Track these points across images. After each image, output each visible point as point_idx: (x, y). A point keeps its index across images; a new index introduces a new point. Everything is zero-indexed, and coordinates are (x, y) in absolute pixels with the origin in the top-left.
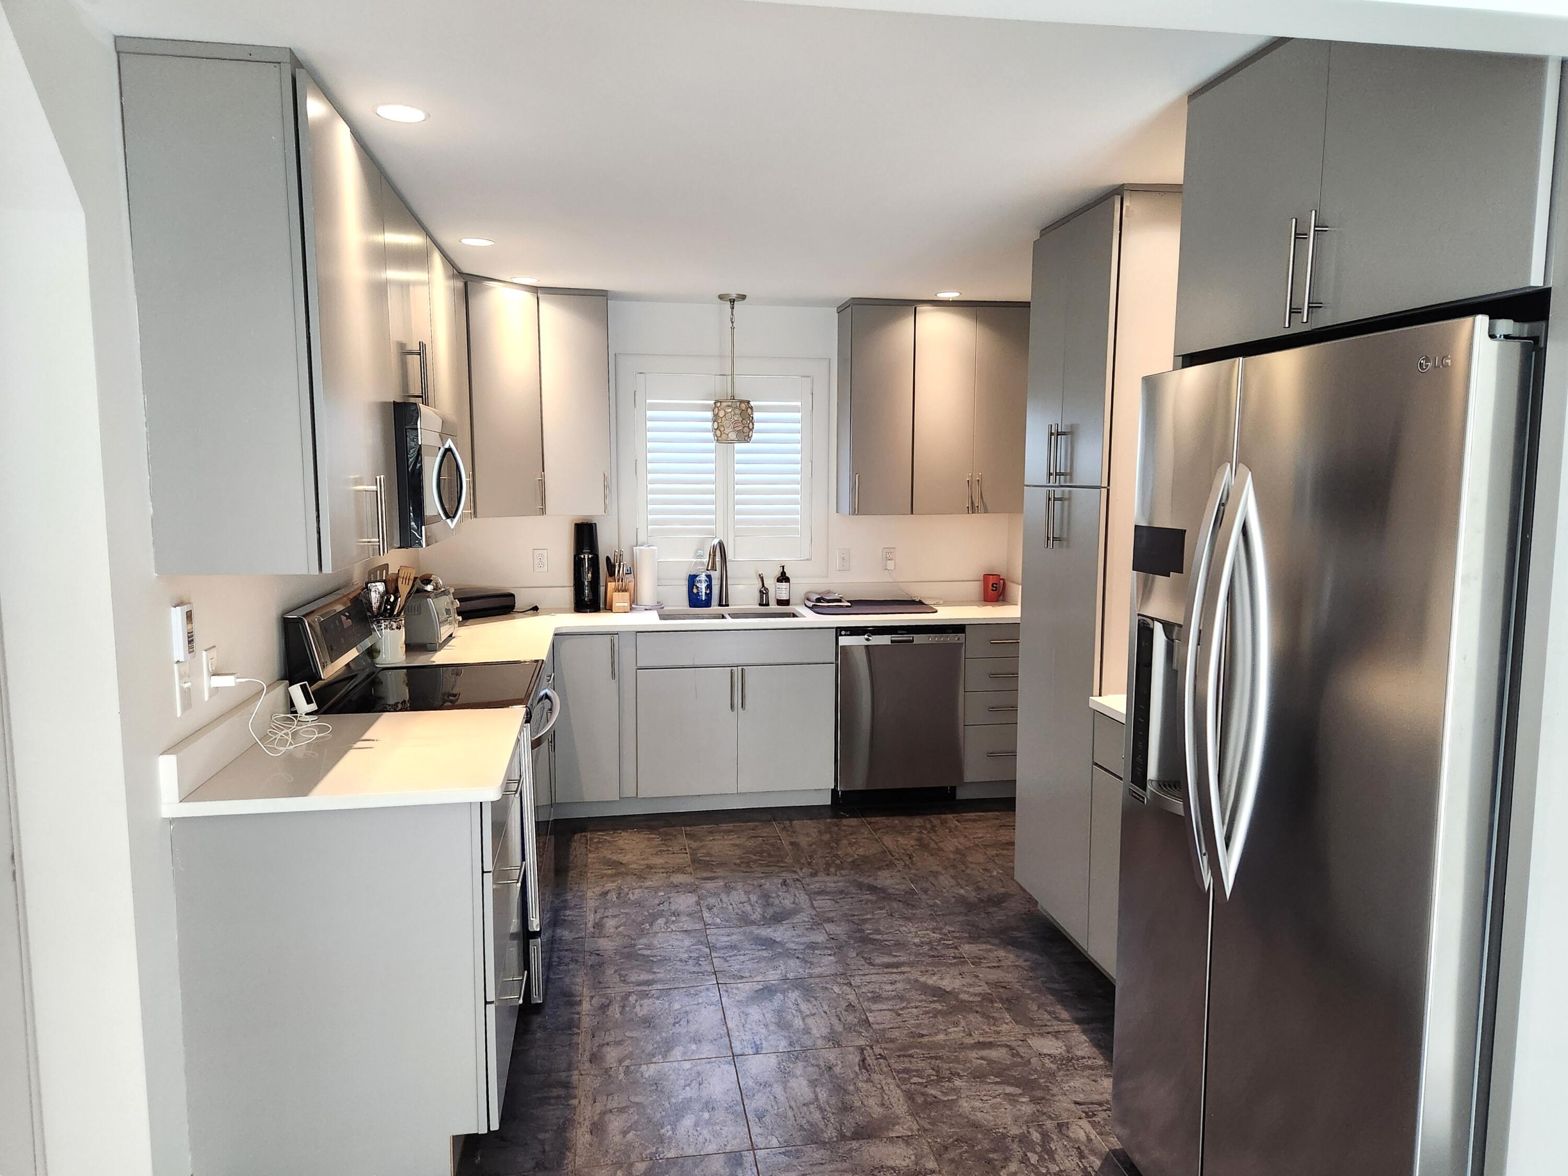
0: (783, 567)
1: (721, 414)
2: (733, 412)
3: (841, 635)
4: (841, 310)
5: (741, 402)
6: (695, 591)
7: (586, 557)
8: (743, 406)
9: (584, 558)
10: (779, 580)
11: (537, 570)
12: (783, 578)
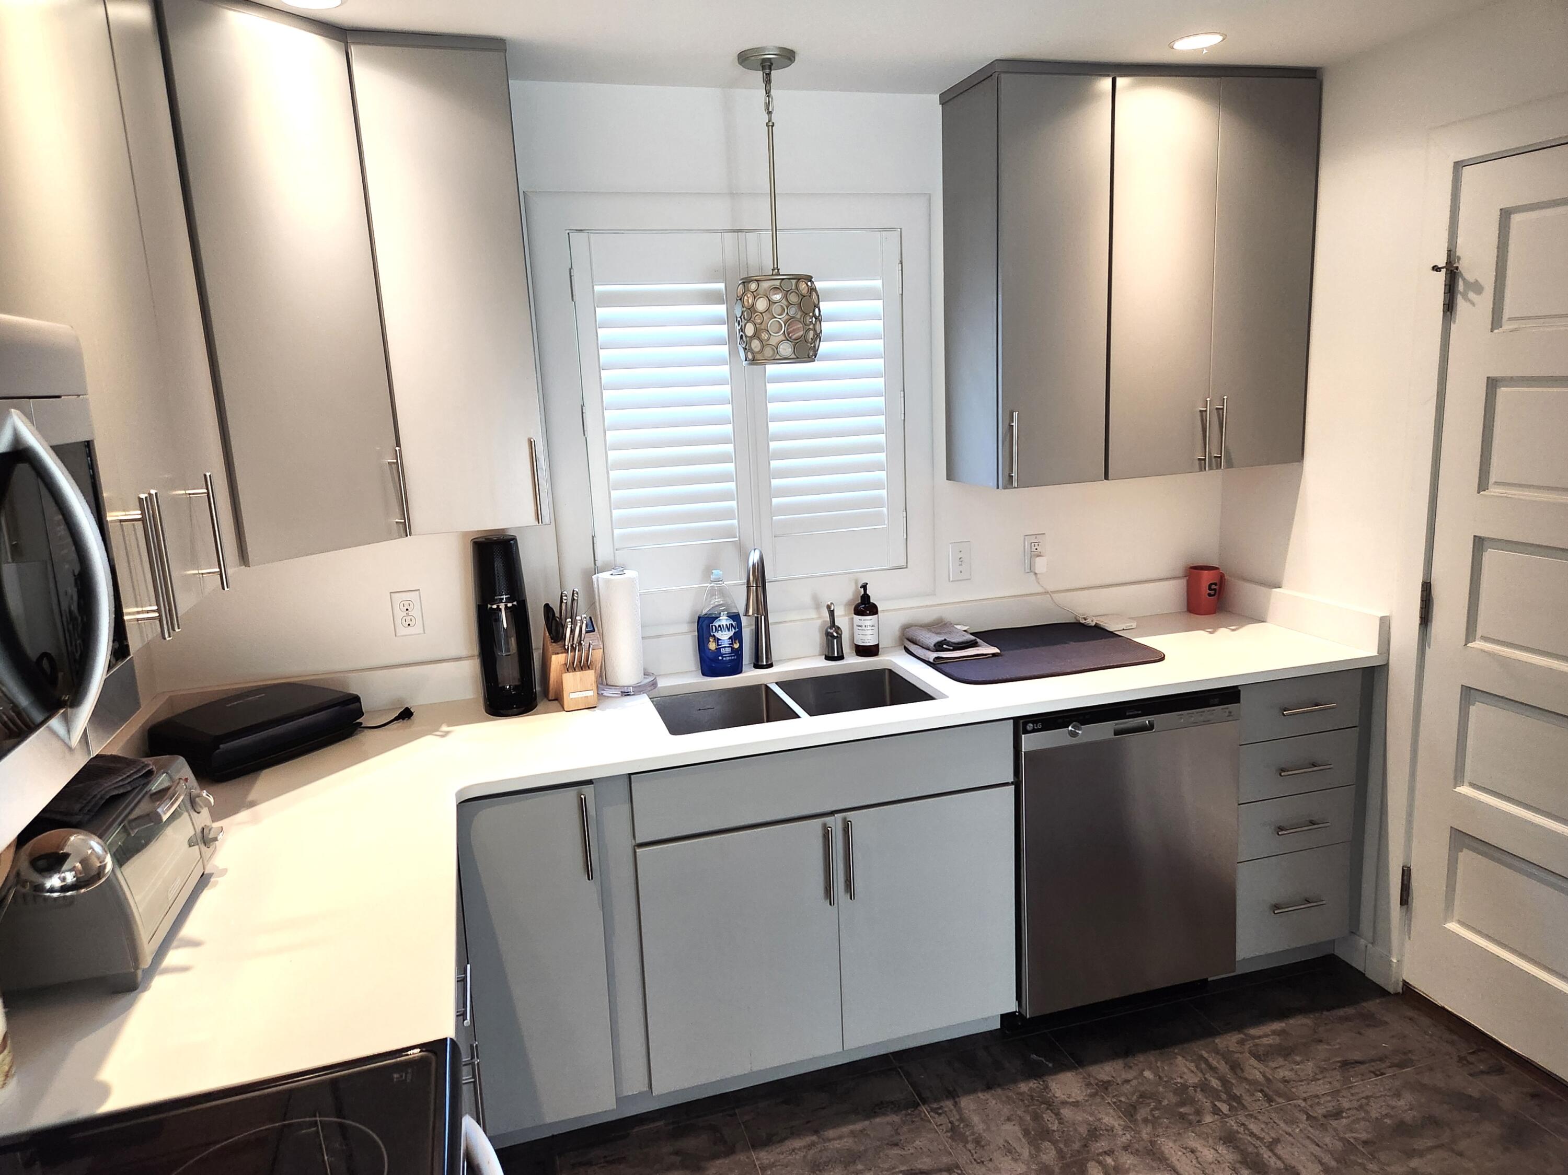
0: (864, 587)
1: (761, 305)
2: (784, 301)
3: (1026, 732)
4: (948, 99)
5: (798, 278)
6: (712, 646)
7: (502, 606)
8: (803, 286)
9: (499, 609)
10: (859, 611)
11: (403, 631)
12: (865, 606)
